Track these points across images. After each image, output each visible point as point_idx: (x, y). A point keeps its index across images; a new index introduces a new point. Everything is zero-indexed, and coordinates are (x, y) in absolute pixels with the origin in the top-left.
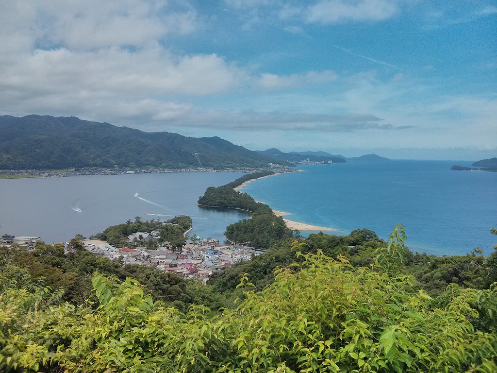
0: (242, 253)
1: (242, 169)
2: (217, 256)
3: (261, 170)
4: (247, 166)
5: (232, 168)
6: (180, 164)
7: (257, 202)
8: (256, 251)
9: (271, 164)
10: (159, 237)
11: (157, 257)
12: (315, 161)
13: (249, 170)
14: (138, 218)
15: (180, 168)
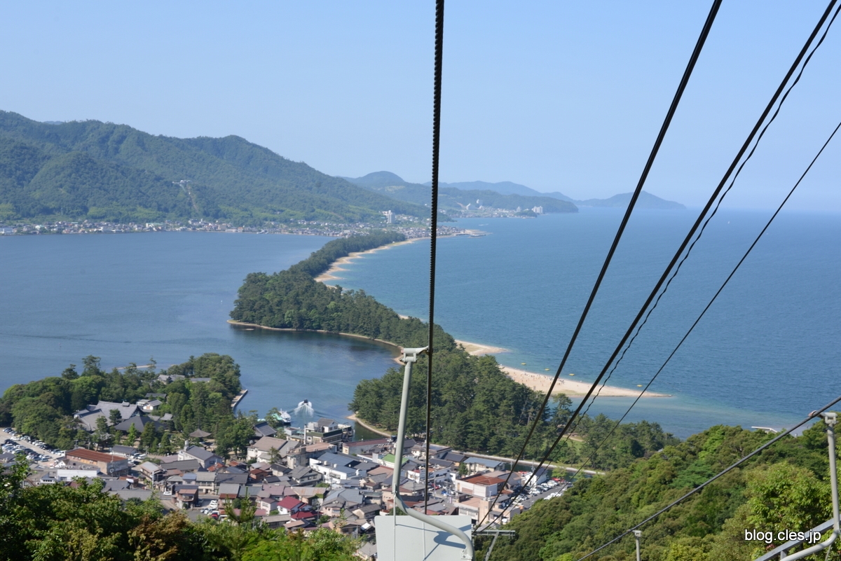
2: (364, 473)
3: (363, 229)
4: (326, 218)
5: (286, 221)
6: (141, 212)
7: (404, 317)
9: (388, 214)
10: (168, 417)
12: (496, 208)
13: (332, 228)
14: (92, 360)
15: (141, 221)
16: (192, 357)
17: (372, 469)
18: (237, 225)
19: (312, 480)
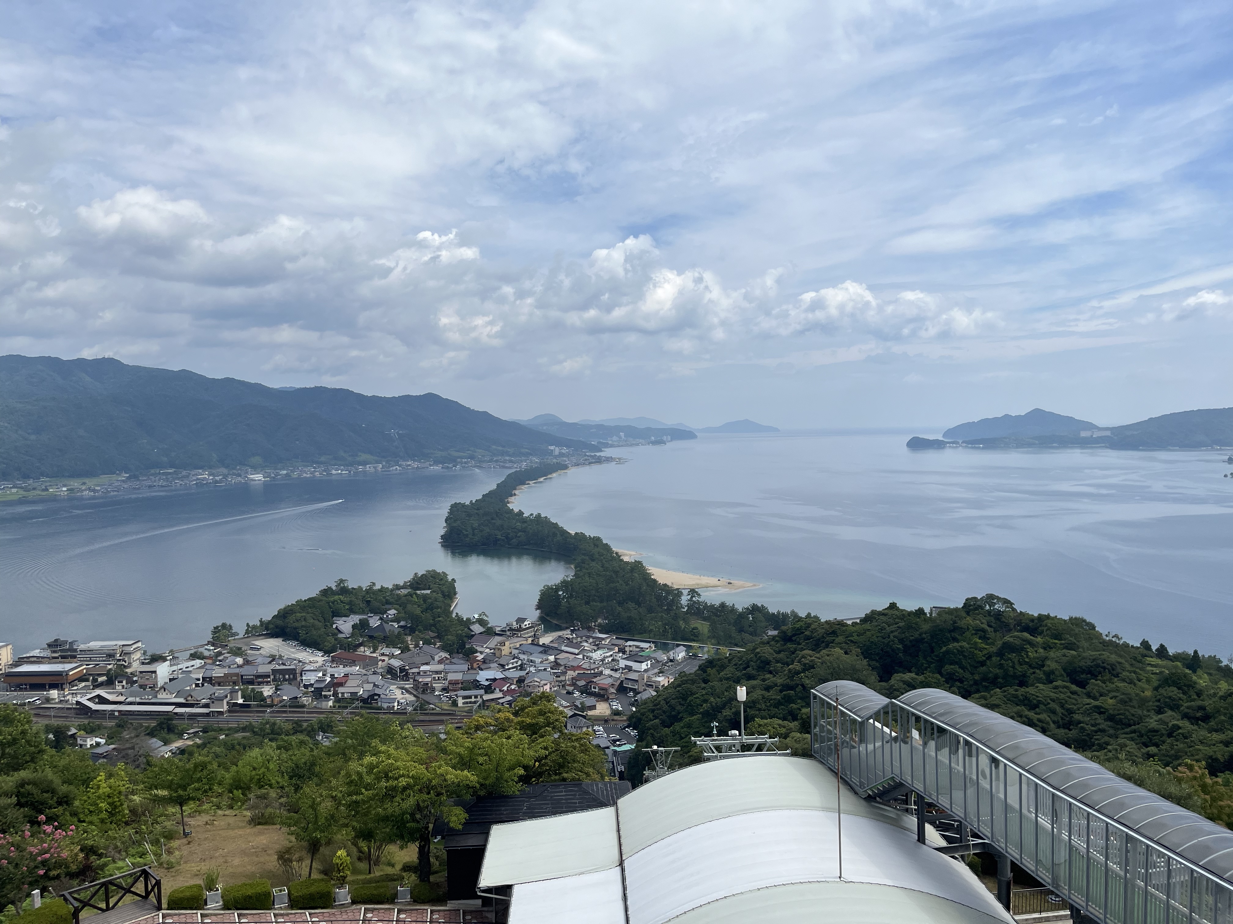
0: (598, 647)
1: (497, 461)
2: (552, 658)
3: (534, 461)
4: (503, 454)
5: (473, 458)
6: (363, 457)
7: (573, 533)
8: (627, 640)
9: (552, 448)
10: (402, 623)
11: (424, 668)
12: (635, 438)
13: (511, 461)
14: (342, 581)
15: (364, 463)
16: (416, 574)
17: (558, 654)
18: (436, 463)
19: (515, 665)
